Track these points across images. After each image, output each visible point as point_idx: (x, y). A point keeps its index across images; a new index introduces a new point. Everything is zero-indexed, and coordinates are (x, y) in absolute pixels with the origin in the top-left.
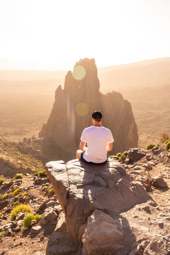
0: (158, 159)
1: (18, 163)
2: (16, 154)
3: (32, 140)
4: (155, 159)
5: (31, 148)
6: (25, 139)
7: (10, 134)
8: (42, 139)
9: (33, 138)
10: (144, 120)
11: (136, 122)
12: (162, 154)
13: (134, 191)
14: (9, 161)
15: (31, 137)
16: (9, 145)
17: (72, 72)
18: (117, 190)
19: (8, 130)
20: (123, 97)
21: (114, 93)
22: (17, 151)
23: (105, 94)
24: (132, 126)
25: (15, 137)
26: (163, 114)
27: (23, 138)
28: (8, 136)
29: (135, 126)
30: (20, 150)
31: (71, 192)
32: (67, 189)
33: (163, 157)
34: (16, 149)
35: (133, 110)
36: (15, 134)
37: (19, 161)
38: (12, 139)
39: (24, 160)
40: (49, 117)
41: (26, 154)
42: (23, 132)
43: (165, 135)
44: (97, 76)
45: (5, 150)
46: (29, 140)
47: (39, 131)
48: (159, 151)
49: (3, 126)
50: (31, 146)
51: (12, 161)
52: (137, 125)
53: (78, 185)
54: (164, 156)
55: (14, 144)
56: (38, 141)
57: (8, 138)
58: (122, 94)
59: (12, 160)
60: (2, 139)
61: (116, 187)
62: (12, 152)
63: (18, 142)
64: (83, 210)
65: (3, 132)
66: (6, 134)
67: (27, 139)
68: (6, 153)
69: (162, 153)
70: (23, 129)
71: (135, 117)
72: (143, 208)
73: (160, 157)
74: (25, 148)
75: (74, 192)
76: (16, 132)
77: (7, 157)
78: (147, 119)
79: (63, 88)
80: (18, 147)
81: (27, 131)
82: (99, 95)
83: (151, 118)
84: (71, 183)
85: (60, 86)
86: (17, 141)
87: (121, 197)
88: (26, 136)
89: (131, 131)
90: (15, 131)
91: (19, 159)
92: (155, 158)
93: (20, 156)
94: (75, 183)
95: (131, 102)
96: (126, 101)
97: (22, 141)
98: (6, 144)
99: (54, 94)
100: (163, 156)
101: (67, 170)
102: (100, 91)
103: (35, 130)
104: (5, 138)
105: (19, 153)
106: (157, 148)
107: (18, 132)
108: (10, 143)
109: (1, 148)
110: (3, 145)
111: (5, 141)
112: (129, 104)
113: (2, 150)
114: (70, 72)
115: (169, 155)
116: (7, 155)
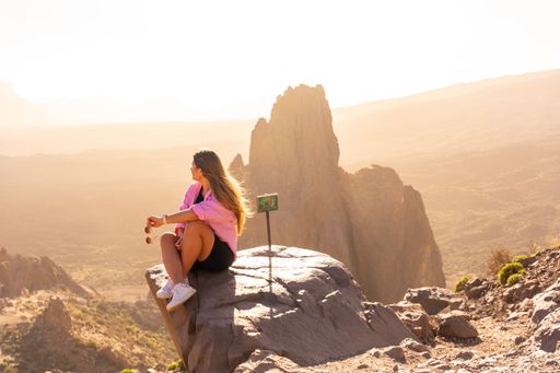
0: (480, 306)
1: (133, 354)
2: (128, 330)
4: (473, 309)
7: (114, 283)
10: (458, 236)
11: (438, 243)
12: (489, 297)
13: (368, 319)
14: (109, 348)
16: (111, 309)
17: (268, 121)
18: (322, 314)
19: (109, 273)
20: (402, 179)
21: (378, 170)
22: (131, 324)
23: (353, 173)
24: (428, 250)
25: (126, 289)
26: (507, 218)
27: (146, 292)
28: (109, 288)
29: (436, 253)
30: (139, 322)
32: (192, 313)
33: (492, 302)
34: (130, 318)
35: (427, 212)
36: (128, 281)
37: (137, 350)
38: (119, 295)
39: (148, 345)
41: (155, 329)
44: (331, 126)
45: (100, 323)
48: (482, 290)
49: (96, 263)
51: (118, 349)
52: (441, 249)
53: (220, 302)
54: (495, 299)
55: (124, 305)
57: (109, 293)
58: (397, 172)
59: (117, 347)
60: (94, 295)
61: (321, 308)
62: (117, 327)
63: (134, 301)
64: (227, 354)
65: (96, 278)
66: (105, 283)
68: (103, 329)
69: (490, 293)
71: (434, 229)
72: (386, 353)
73: (485, 302)
74: (151, 317)
76: (130, 278)
77: (107, 338)
78: (466, 233)
79: (246, 161)
80: (133, 314)
82: (337, 174)
83: (476, 231)
85: (239, 156)
86: (132, 300)
87: (332, 329)
89: (424, 266)
90: (127, 274)
91: (137, 343)
92: (473, 306)
93: (140, 336)
95: (421, 191)
96: (410, 188)
97: (143, 299)
98: (102, 308)
100: (491, 299)
102: (340, 164)
104: (101, 293)
105: (136, 329)
106: (478, 283)
107: (134, 278)
108: (114, 305)
109: (90, 319)
110: (95, 309)
111: (100, 300)
112: (417, 195)
113: (93, 322)
114: (262, 120)
115: (505, 294)
116: (105, 334)
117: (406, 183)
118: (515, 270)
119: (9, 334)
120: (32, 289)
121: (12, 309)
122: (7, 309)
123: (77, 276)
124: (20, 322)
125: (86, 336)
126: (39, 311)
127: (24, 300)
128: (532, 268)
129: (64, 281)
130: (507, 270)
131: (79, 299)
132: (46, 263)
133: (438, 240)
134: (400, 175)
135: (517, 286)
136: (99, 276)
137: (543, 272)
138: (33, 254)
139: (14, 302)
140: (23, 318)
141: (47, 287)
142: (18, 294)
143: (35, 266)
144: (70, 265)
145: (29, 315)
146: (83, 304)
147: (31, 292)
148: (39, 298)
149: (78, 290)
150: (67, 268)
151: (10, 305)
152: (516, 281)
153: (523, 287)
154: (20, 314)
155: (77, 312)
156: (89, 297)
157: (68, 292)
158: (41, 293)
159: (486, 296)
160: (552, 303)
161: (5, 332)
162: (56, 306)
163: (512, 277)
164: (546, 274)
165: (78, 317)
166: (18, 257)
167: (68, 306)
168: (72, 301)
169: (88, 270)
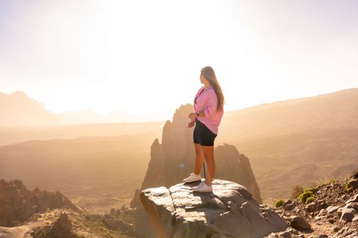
2: (101, 230)
3: (121, 211)
5: (121, 222)
6: (113, 210)
7: (93, 205)
8: (135, 209)
9: (123, 208)
10: (267, 180)
13: (265, 217)
15: (120, 208)
16: (92, 219)
17: (171, 122)
19: (91, 200)
20: (239, 151)
21: (227, 146)
22: (102, 226)
25: (99, 208)
27: (110, 210)
28: (90, 208)
30: (107, 225)
31: (178, 216)
32: (173, 214)
33: (299, 212)
34: (101, 223)
35: (252, 167)
36: (101, 204)
38: (96, 211)
40: (143, 180)
41: (115, 229)
42: (110, 202)
43: (297, 188)
45: (87, 226)
46: (118, 211)
47: (130, 200)
48: (292, 206)
49: (84, 195)
50: (121, 219)
52: (259, 186)
53: (186, 207)
55: (98, 217)
56: (130, 212)
57: (90, 210)
60: (83, 211)
61: (240, 211)
62: (96, 228)
63: (104, 214)
65: (84, 203)
66: (88, 205)
67: (116, 210)
68: (88, 229)
69: (297, 207)
70: (110, 197)
71: (256, 176)
74: (113, 222)
75: (181, 215)
76: (101, 202)
77: (90, 234)
78: (271, 178)
79: (160, 142)
80: (103, 221)
81: (116, 200)
84: (177, 207)
85: (157, 140)
87: (249, 223)
88: (114, 207)
90: (99, 200)
93: (107, 232)
94: (183, 207)
96: (243, 155)
97: (108, 213)
98: (88, 218)
99: (149, 151)
100: (298, 210)
101: (171, 193)
103: (126, 198)
104: (87, 210)
105: (105, 229)
106: (290, 202)
107: (103, 202)
108: (94, 216)
109: (81, 224)
110: (84, 218)
111: (86, 214)
112: (246, 159)
113: (83, 226)
114: (168, 122)
115: (306, 207)
116: (89, 232)
117: (241, 153)
118: (309, 195)
119: (40, 232)
120: (52, 208)
121: (42, 219)
122: (39, 219)
123: (74, 201)
124: (46, 225)
125: (80, 233)
126: (55, 219)
127: (48, 214)
128: (318, 194)
129: (68, 204)
130: (305, 195)
131: (75, 213)
132: (59, 195)
133: (258, 181)
134: (238, 149)
135: (312, 203)
136: (86, 201)
137: (326, 196)
138: (52, 191)
139: (43, 215)
140: (47, 223)
141: (59, 207)
142: (44, 211)
143: (53, 196)
144: (71, 196)
145: (50, 222)
146: (77, 216)
147: (51, 209)
148: (56, 213)
149: (75, 209)
150: (69, 197)
151: (41, 217)
152: (311, 201)
153: (317, 203)
154: (46, 221)
155: (75, 220)
156: (80, 212)
157: (70, 210)
158: (56, 210)
159: (295, 209)
160: (352, 209)
161: (38, 231)
162: (64, 217)
163: (308, 199)
164: (328, 197)
165: (75, 223)
166: (45, 192)
167: (70, 217)
168: (71, 214)
169: (80, 198)
